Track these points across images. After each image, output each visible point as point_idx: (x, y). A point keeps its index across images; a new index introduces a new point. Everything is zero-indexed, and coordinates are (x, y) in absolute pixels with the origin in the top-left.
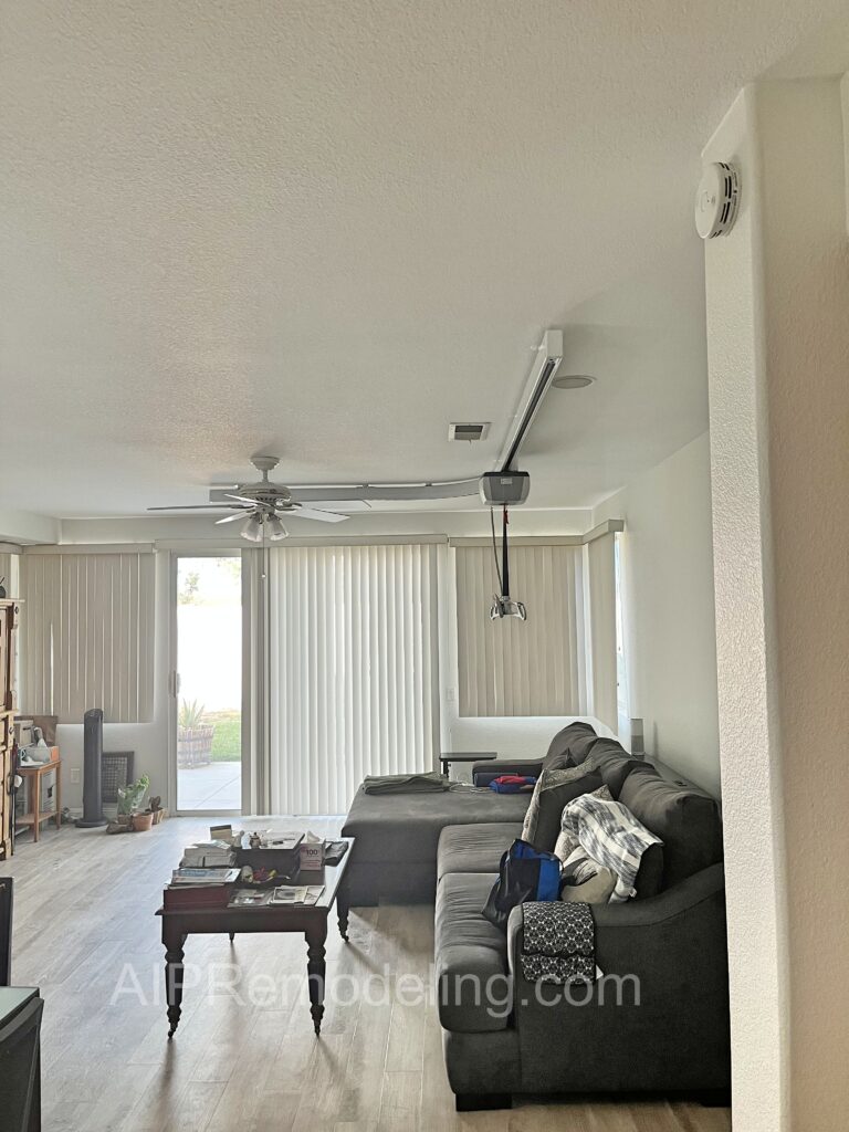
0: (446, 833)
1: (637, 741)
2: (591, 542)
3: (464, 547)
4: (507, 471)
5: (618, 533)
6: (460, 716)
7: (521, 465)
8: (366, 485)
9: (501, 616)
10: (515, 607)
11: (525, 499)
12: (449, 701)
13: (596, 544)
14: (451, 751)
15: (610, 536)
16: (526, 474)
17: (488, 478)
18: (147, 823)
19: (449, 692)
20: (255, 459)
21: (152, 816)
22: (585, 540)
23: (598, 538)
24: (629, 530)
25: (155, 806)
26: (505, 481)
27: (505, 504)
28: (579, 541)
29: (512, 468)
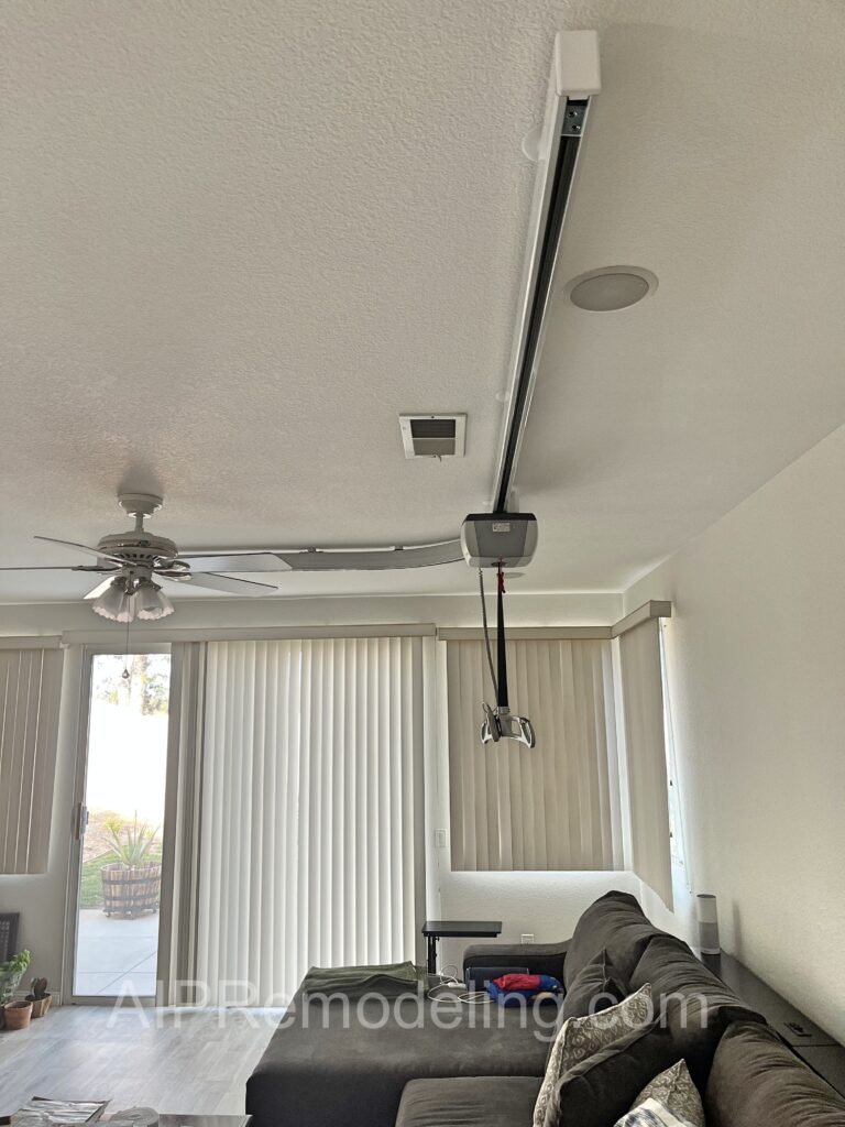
0: (412, 1091)
1: (709, 932)
2: (622, 635)
3: (456, 641)
4: (500, 512)
5: (663, 620)
6: (452, 870)
7: (522, 503)
8: (312, 549)
9: (496, 740)
10: (516, 726)
11: (531, 554)
12: (437, 845)
13: (630, 638)
14: (440, 920)
15: (651, 625)
16: (531, 517)
17: (472, 522)
18: (22, 1018)
19: (437, 836)
20: (124, 497)
21: (30, 1009)
22: (615, 632)
23: (634, 628)
24: (679, 614)
25: (39, 992)
26: (501, 527)
27: (499, 565)
28: (606, 634)
29: (509, 509)
